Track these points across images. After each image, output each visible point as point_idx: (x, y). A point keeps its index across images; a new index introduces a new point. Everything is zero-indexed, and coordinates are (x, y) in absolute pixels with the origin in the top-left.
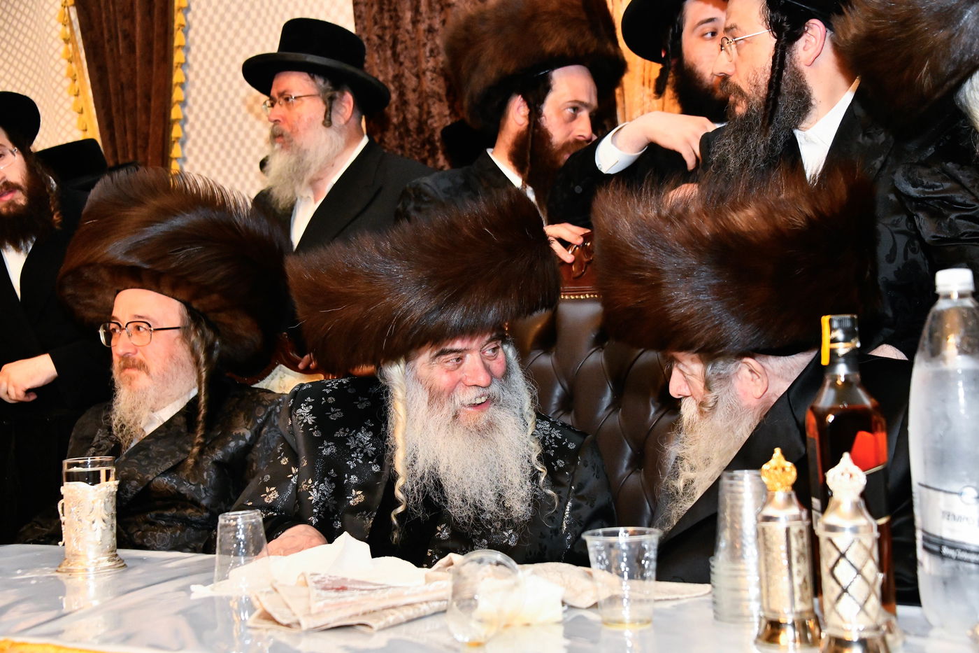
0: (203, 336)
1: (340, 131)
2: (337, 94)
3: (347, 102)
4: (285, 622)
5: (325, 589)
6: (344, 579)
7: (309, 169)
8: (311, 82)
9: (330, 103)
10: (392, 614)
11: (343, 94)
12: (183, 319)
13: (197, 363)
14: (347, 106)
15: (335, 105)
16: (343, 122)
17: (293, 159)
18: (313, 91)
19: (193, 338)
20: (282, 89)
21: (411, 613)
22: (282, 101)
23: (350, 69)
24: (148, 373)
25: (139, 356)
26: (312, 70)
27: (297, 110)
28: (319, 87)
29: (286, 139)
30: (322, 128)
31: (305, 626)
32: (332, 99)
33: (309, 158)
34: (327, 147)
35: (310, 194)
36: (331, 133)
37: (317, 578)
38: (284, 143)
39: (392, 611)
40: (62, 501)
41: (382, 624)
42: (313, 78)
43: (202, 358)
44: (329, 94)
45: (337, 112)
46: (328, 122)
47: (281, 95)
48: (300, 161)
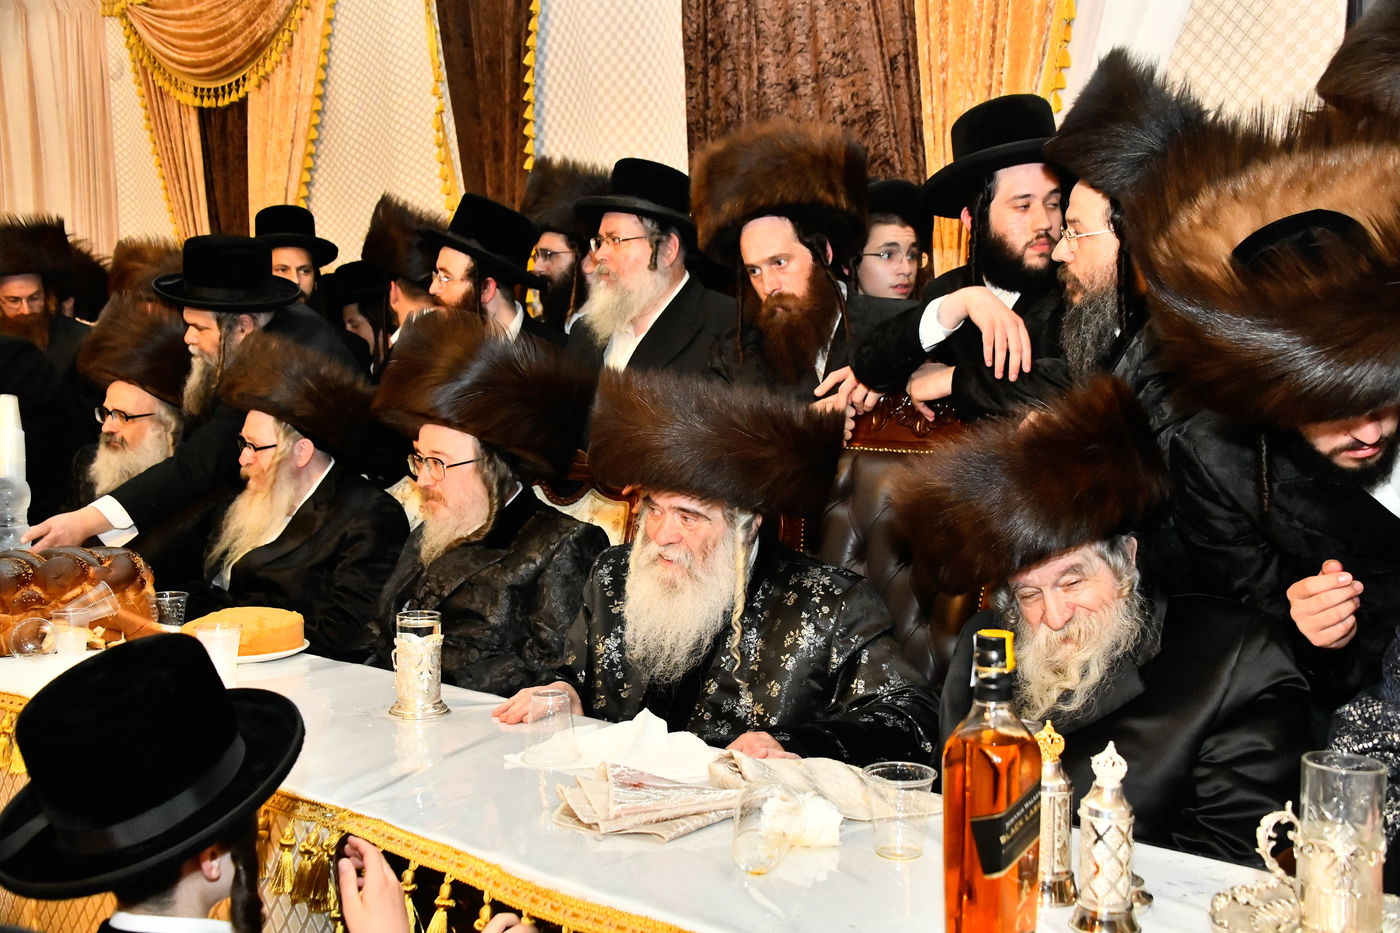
0: (495, 469)
1: (664, 274)
2: (664, 238)
3: (673, 247)
4: (586, 820)
5: (624, 785)
6: (642, 773)
7: (632, 309)
8: (640, 224)
9: (657, 246)
10: (683, 825)
11: (669, 237)
12: (476, 452)
13: (490, 494)
14: (672, 247)
15: (661, 247)
16: (668, 264)
17: (616, 300)
18: (641, 233)
19: (486, 471)
20: (609, 231)
21: (699, 821)
22: (610, 240)
23: (678, 215)
24: (446, 506)
25: (438, 488)
26: (641, 214)
27: (624, 251)
28: (646, 228)
29: (611, 277)
30: (648, 272)
31: (603, 828)
32: (658, 242)
33: (633, 298)
34: (651, 289)
35: (630, 330)
36: (657, 276)
37: (617, 771)
38: (610, 281)
39: (682, 820)
40: (395, 651)
41: (673, 834)
42: (641, 221)
43: (495, 490)
44: (656, 237)
45: (663, 254)
46: (653, 266)
47: (609, 235)
48: (622, 301)
